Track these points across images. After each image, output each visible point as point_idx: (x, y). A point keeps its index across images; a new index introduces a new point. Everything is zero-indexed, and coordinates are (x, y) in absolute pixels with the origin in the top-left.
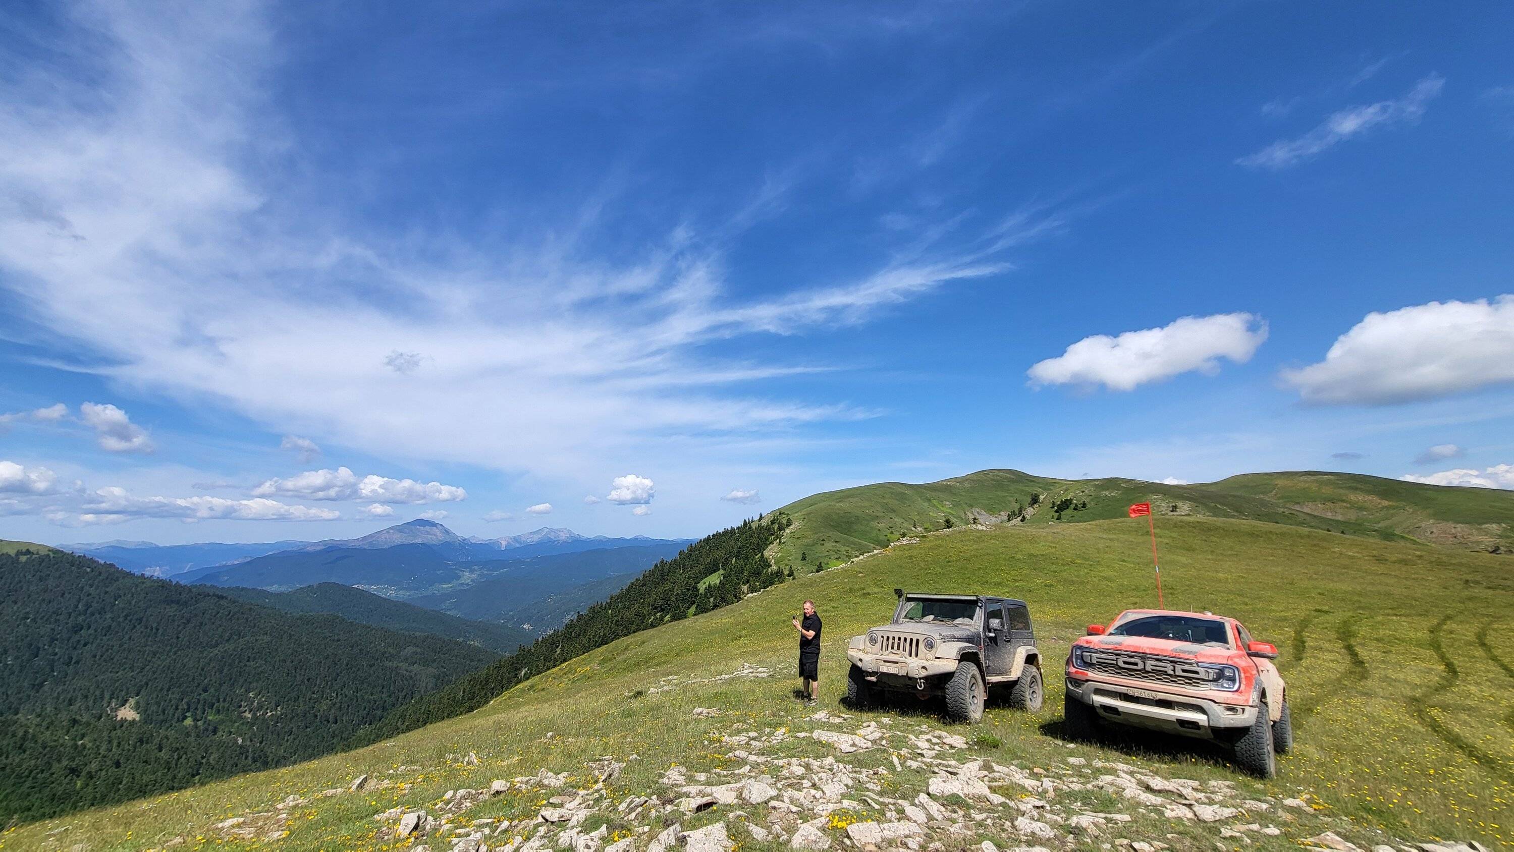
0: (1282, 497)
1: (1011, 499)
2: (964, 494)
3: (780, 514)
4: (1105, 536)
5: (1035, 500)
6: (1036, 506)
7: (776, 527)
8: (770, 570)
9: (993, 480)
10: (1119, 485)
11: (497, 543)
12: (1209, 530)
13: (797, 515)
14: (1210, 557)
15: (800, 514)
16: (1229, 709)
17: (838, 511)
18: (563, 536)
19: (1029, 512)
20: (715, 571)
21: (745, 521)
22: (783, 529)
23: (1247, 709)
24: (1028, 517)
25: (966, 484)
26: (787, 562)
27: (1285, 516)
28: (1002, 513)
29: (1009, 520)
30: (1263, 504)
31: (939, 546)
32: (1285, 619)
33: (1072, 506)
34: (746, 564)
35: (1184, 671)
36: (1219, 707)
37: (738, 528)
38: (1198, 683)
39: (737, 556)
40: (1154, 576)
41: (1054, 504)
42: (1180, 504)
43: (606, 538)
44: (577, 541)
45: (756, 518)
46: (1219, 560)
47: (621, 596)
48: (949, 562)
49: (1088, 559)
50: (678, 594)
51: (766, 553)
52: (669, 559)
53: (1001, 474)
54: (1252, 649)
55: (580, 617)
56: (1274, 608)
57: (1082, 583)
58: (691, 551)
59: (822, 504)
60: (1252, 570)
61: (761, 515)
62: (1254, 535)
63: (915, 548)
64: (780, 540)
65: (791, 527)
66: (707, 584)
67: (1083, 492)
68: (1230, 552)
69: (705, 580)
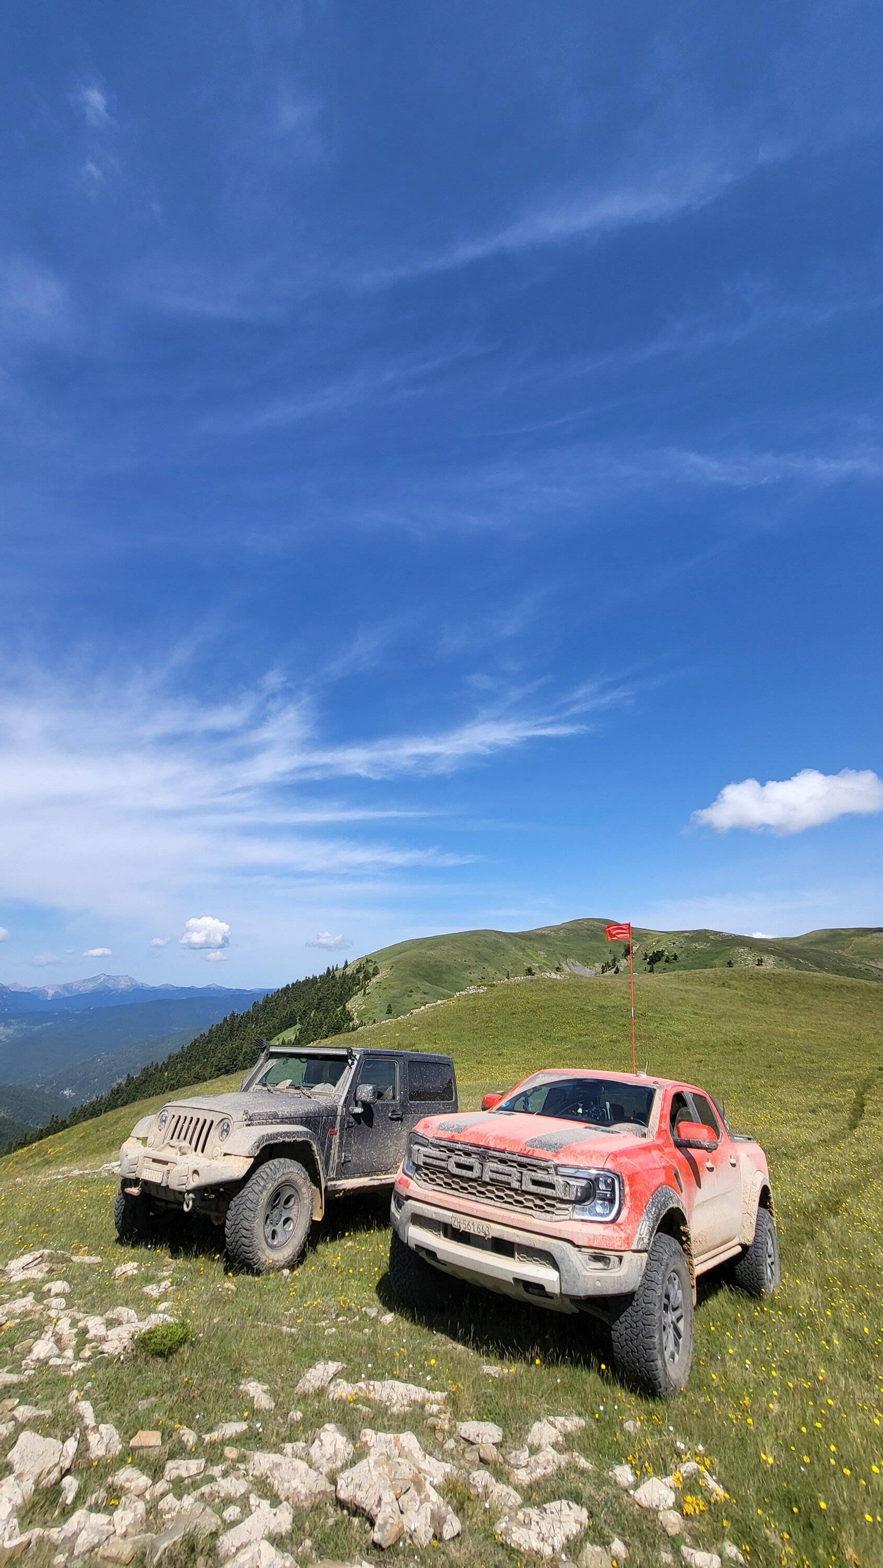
0: (859, 953)
1: (605, 950)
2: (558, 943)
3: (367, 962)
4: (681, 987)
5: (628, 952)
6: (629, 957)
7: (361, 976)
8: (351, 1024)
9: (588, 930)
10: (708, 937)
11: (43, 992)
12: (784, 982)
13: (384, 963)
14: (783, 1010)
15: (388, 961)
16: (597, 1258)
17: (428, 960)
18: (123, 985)
19: (623, 963)
20: (291, 1026)
21: (328, 968)
22: (369, 979)
23: (627, 1256)
24: (621, 969)
25: (561, 933)
26: (371, 1015)
27: (861, 971)
28: (596, 964)
29: (603, 972)
30: (841, 959)
31: (506, 996)
32: (849, 1079)
33: (664, 958)
34: (326, 1018)
35: (536, 1183)
36: (579, 1254)
37: (320, 977)
38: (553, 1206)
39: (317, 1009)
40: (724, 1031)
41: (646, 955)
42: (765, 958)
43: (174, 987)
44: (140, 991)
45: (341, 966)
46: (792, 1014)
47: (181, 1055)
48: (513, 1014)
49: (660, 1012)
50: (246, 1052)
51: (349, 1006)
52: (239, 1012)
53: (595, 923)
54: (683, 1135)
55: (130, 1080)
56: (839, 1066)
57: (650, 1037)
58: (266, 1002)
59: (411, 952)
60: (821, 1024)
61: (346, 963)
62: (826, 987)
63: (481, 998)
64: (365, 991)
65: (378, 976)
66: (281, 1040)
67: (674, 943)
68: (802, 1006)
69: (279, 1036)
